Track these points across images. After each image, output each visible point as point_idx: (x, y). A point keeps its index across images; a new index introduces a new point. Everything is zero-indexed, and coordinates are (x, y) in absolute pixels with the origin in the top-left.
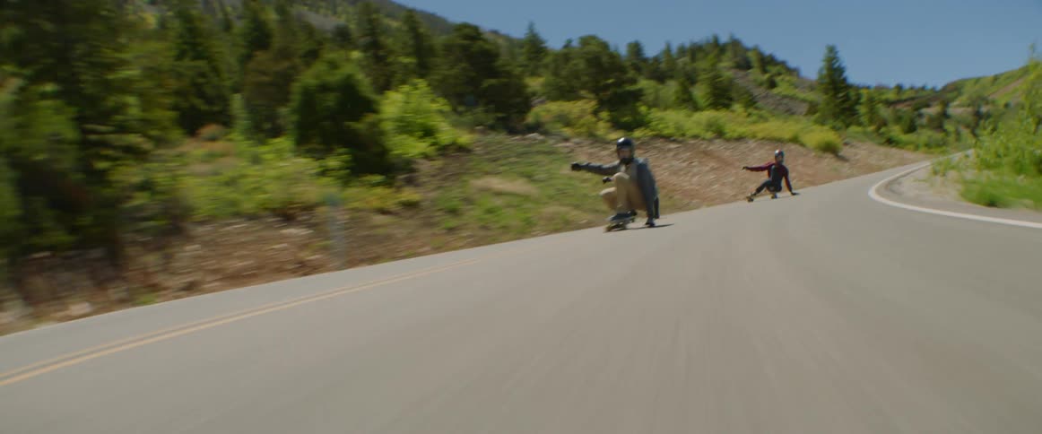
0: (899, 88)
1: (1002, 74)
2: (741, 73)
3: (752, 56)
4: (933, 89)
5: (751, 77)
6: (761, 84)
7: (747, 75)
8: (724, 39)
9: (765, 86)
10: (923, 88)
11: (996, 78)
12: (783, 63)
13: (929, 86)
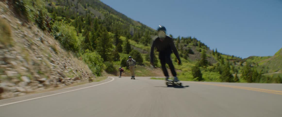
0: (233, 56)
1: (263, 57)
2: (194, 47)
3: (198, 43)
4: (241, 58)
5: (196, 48)
6: (198, 51)
7: (195, 48)
8: (192, 38)
9: (199, 51)
10: (239, 58)
11: (262, 57)
12: (206, 46)
13: (240, 57)
